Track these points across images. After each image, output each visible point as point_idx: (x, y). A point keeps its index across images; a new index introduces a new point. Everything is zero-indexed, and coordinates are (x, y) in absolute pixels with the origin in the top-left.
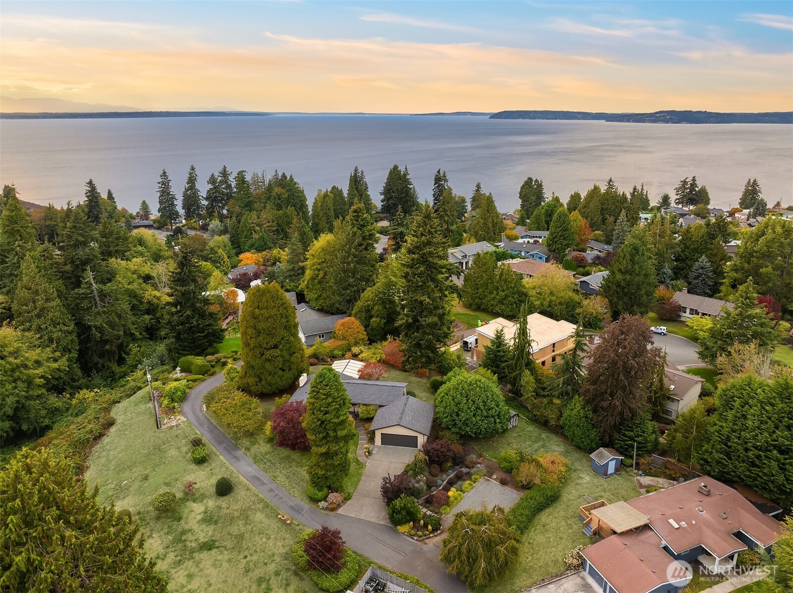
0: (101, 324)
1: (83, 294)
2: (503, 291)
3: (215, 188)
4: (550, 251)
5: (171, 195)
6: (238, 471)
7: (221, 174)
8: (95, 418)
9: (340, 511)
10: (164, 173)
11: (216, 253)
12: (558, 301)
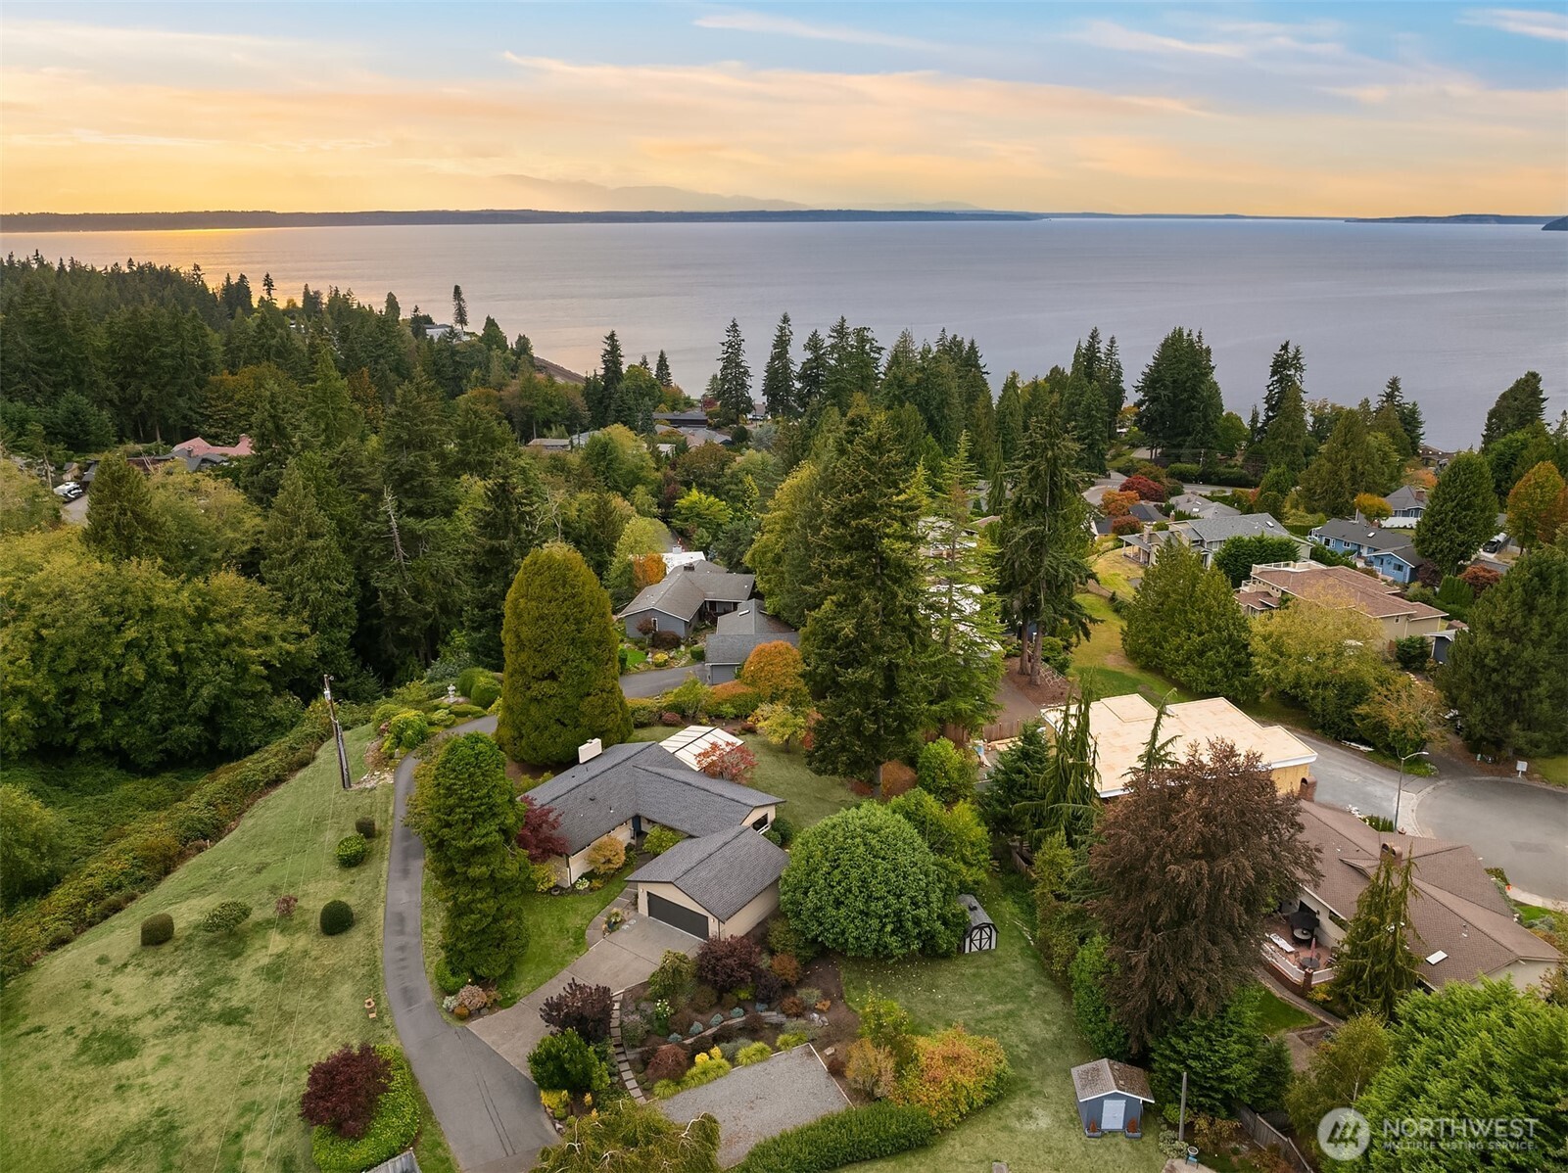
0: (396, 588)
1: (375, 531)
2: (1200, 634)
3: (816, 358)
4: (1422, 554)
5: (743, 367)
6: (386, 896)
7: (836, 331)
8: (291, 748)
9: (473, 1026)
10: (735, 325)
11: (741, 482)
12: (1318, 676)
